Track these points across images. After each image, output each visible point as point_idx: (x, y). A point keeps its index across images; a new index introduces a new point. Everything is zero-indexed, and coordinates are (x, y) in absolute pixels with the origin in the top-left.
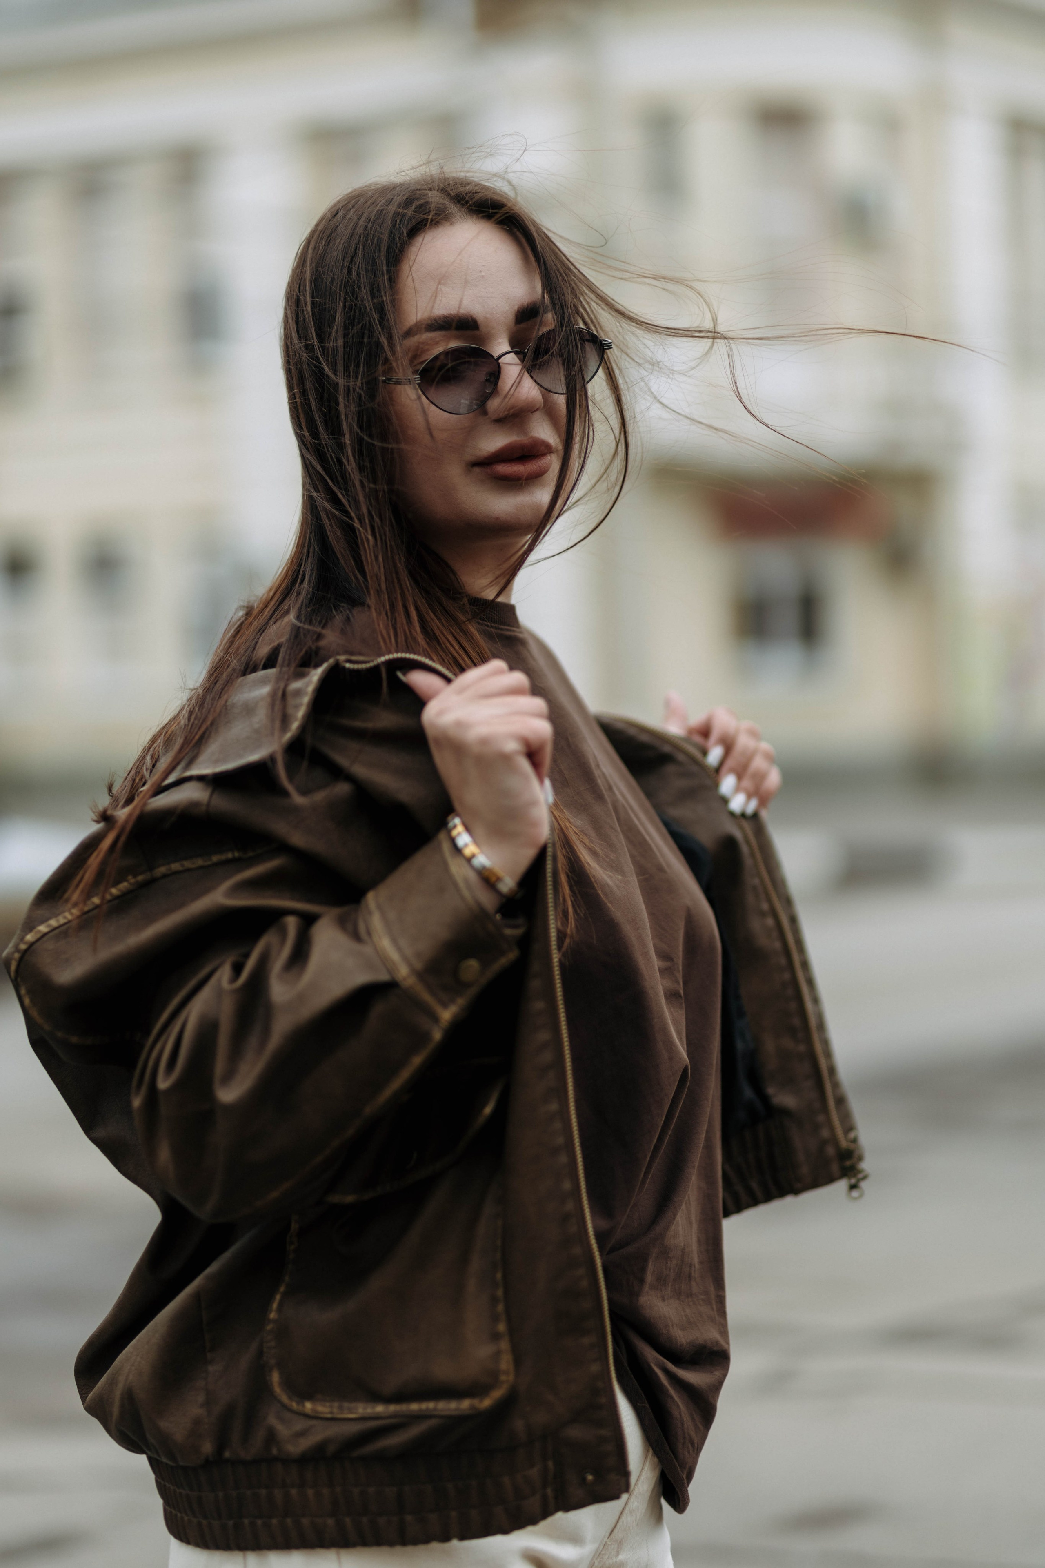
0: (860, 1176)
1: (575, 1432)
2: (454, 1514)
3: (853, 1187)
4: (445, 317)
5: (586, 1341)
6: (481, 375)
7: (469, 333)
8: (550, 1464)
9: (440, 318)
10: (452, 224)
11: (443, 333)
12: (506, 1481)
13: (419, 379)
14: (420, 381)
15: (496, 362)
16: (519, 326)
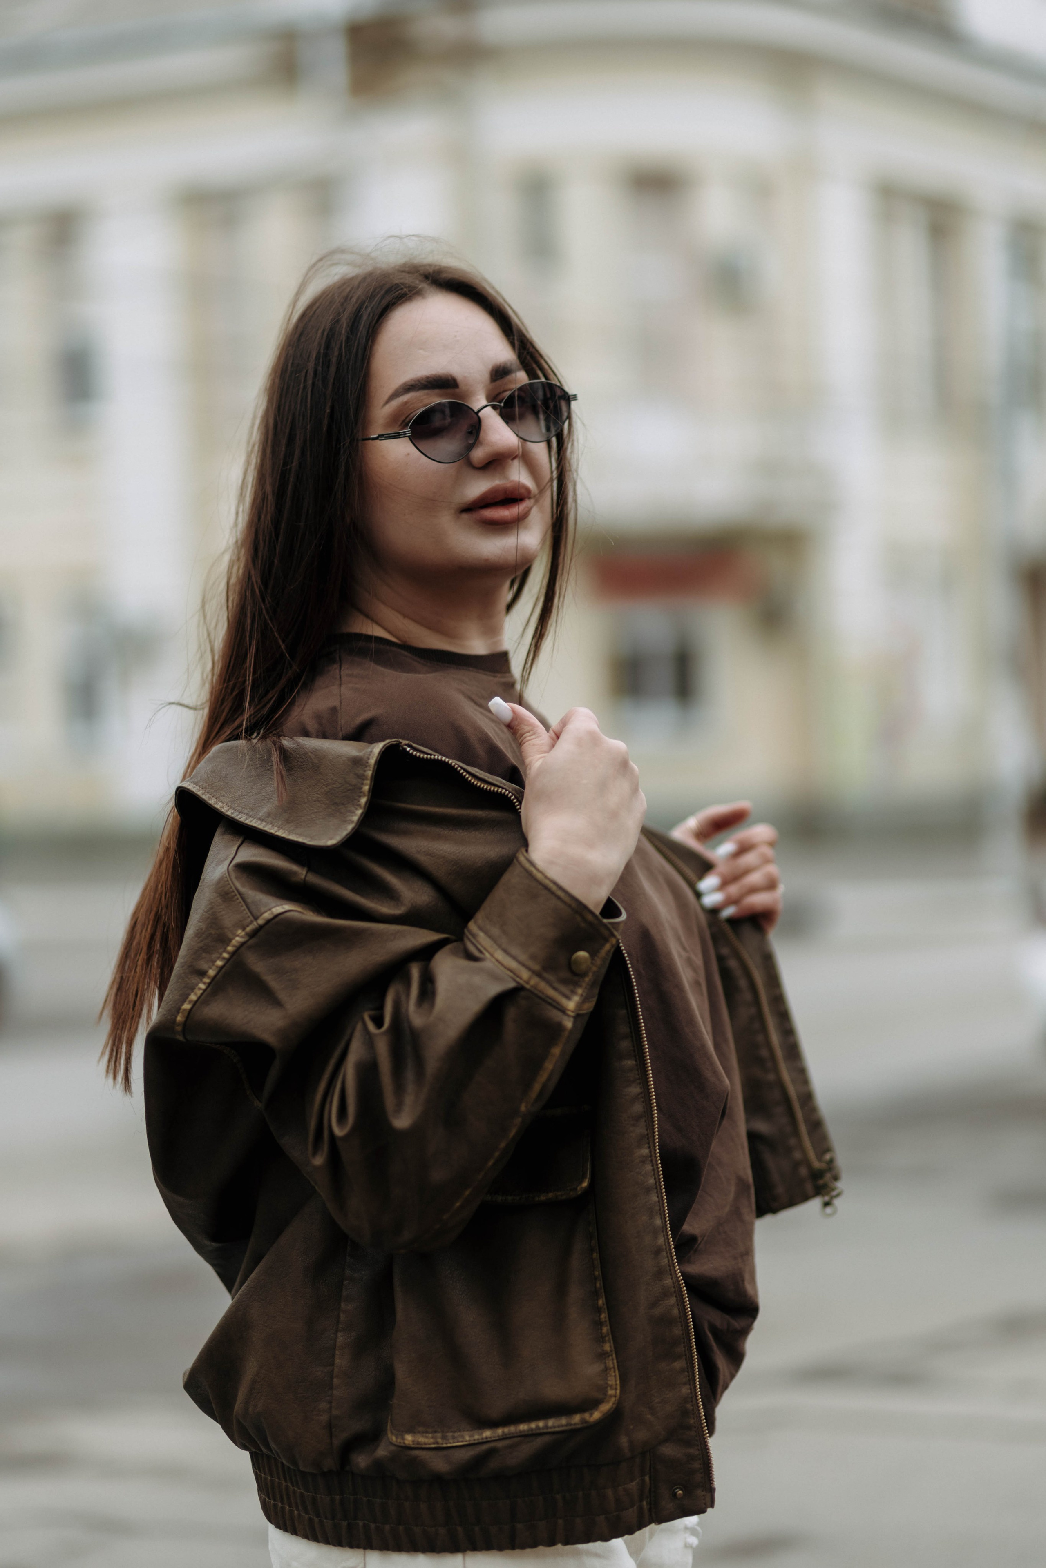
0: (834, 1193)
1: (669, 1450)
2: (560, 1521)
3: (827, 1204)
4: (428, 377)
5: (678, 1365)
6: (464, 425)
7: (449, 391)
8: (647, 1478)
9: (422, 379)
10: (424, 298)
11: (426, 391)
12: (609, 1492)
13: (410, 432)
14: (410, 434)
15: (475, 416)
16: (494, 384)
